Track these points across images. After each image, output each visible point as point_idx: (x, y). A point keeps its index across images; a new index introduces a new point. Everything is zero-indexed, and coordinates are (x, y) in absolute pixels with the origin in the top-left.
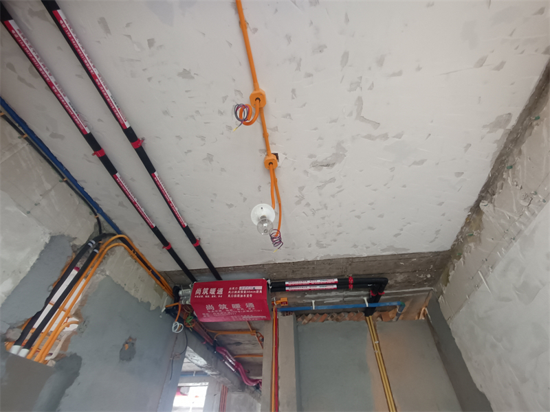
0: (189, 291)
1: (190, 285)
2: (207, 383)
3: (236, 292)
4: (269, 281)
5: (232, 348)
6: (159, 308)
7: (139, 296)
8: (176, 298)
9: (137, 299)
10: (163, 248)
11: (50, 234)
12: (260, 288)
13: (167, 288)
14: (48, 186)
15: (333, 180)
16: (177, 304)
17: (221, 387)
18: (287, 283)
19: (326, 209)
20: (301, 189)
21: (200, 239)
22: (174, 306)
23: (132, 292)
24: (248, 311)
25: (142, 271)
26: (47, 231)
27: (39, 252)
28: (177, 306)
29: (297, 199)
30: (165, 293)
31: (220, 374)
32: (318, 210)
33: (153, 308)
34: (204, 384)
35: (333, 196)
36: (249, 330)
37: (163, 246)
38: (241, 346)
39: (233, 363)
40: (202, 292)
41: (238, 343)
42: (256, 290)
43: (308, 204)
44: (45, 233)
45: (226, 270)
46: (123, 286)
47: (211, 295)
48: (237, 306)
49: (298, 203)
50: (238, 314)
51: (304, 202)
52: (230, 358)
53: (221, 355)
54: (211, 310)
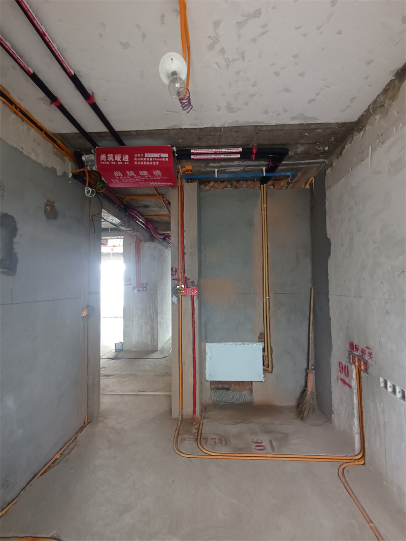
0: (93, 157)
1: (93, 151)
2: (123, 237)
3: (142, 159)
4: (174, 149)
5: (141, 210)
6: (65, 174)
7: (41, 160)
8: (80, 164)
9: (41, 164)
10: (51, 104)
12: (166, 155)
13: (67, 153)
16: (83, 170)
17: (135, 239)
18: (192, 151)
20: (217, 24)
21: (93, 93)
22: (80, 172)
23: (33, 157)
24: (155, 178)
25: (33, 132)
28: (84, 172)
30: (66, 158)
31: (133, 230)
33: (59, 173)
34: (119, 237)
35: (254, 40)
36: (156, 195)
37: (49, 101)
38: (149, 209)
39: (143, 222)
40: (107, 158)
41: (146, 206)
42: (162, 158)
43: (223, 51)
45: (128, 134)
46: (21, 150)
47: (117, 162)
48: (145, 173)
50: (146, 180)
52: (140, 218)
53: (132, 215)
54: (119, 177)
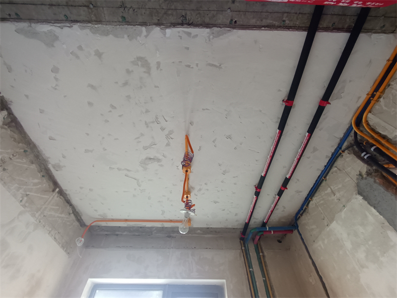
11: (356, 194)
14: (329, 190)
15: (145, 148)
19: (146, 122)
20: (168, 145)
26: (354, 196)
27: (369, 206)
29: (171, 136)
32: (153, 122)
35: (142, 135)
43: (163, 129)
44: (356, 198)
49: (171, 132)
51: (166, 132)
